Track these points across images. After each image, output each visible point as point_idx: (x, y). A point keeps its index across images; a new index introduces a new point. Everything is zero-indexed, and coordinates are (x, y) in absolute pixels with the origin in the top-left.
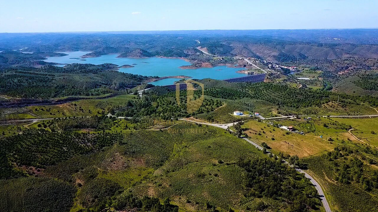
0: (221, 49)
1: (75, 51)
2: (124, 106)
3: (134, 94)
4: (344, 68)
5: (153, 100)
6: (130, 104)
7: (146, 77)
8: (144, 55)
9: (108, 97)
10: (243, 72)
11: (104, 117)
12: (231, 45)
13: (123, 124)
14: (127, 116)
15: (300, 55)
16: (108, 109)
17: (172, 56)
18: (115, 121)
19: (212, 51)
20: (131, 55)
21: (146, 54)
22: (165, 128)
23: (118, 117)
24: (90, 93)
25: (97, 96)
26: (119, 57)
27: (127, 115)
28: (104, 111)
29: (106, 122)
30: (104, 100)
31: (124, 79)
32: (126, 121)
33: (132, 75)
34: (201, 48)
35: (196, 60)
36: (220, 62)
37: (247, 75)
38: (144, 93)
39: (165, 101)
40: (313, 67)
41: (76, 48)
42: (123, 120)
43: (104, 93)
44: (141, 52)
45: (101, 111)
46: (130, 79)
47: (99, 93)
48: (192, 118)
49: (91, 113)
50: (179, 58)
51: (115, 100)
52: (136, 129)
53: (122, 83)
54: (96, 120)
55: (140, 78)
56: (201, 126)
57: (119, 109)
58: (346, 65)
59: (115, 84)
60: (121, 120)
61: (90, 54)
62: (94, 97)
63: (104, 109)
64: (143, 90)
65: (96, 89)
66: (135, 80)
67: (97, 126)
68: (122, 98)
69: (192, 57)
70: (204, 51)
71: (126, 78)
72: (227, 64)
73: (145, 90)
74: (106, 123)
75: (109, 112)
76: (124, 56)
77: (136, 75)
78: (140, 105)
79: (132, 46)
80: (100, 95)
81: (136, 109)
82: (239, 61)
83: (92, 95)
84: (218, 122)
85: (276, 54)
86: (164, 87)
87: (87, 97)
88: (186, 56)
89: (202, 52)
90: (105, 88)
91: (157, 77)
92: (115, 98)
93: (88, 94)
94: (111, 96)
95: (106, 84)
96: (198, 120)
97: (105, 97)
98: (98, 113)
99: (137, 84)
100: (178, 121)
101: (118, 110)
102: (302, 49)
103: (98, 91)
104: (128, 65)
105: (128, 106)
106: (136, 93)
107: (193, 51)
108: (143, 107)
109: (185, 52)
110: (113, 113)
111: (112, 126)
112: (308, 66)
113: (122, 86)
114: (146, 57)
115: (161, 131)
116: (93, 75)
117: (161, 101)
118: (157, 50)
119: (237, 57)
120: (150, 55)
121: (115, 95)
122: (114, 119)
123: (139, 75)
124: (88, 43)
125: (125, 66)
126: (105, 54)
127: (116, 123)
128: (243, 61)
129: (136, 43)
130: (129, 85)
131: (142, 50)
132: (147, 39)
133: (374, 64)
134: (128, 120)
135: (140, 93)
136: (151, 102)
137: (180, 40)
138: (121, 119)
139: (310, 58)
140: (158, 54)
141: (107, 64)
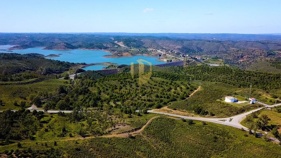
0: (135, 43)
1: (4, 45)
2: (55, 93)
3: (65, 79)
4: (240, 57)
5: (90, 85)
6: (62, 90)
7: (73, 64)
8: (68, 47)
9: (33, 82)
10: (162, 60)
11: (24, 112)
12: (141, 41)
13: (56, 124)
14: (61, 109)
15: (198, 48)
16: (31, 99)
17: (93, 48)
18: (42, 120)
19: (128, 45)
20: (56, 47)
21: (69, 46)
22: (136, 130)
23: (47, 110)
24: (9, 78)
25: (18, 82)
26: (45, 49)
27: (62, 107)
28: (25, 101)
29: (26, 122)
30: (27, 86)
31: (51, 65)
32: (61, 117)
33: (59, 61)
34: (118, 42)
35: (115, 51)
36: (138, 53)
37: (166, 63)
38: (76, 77)
39: (108, 86)
40: (213, 56)
41: (4, 43)
42: (56, 117)
43: (28, 78)
44: (65, 44)
45: (20, 101)
46: (57, 65)
47: (21, 78)
48: (165, 108)
49: (4, 105)
50: (100, 50)
51: (41, 85)
52: (84, 137)
53: (49, 69)
54: (7, 120)
55: (67, 65)
56: (193, 123)
57: (48, 97)
58: (241, 55)
59: (42, 70)
60: (52, 117)
61: (17, 47)
62: (14, 82)
63: (25, 99)
64: (75, 75)
65: (18, 74)
66: (63, 66)
67: (7, 133)
68: (51, 83)
69: (111, 49)
70: (121, 44)
71: (53, 64)
72: (144, 54)
73: (77, 74)
74: (25, 124)
75: (31, 104)
76: (50, 48)
77: (63, 62)
78: (77, 91)
79: (56, 41)
80: (22, 80)
81: (72, 97)
82: (153, 52)
83: (12, 80)
84: (213, 115)
85: (180, 47)
86: (96, 72)
87: (4, 83)
88: (106, 48)
89: (119, 45)
90: (30, 72)
91: (85, 64)
92: (42, 83)
93: (6, 79)
94: (36, 81)
95: (31, 70)
96: (178, 112)
97: (29, 83)
98: (16, 105)
99: (66, 70)
100: (149, 116)
101: (46, 98)
102: (197, 44)
103: (21, 75)
104: (54, 55)
105: (60, 93)
106: (67, 78)
107: (111, 44)
108: (80, 94)
109: (105, 45)
110: (39, 104)
111: (37, 131)
112: (209, 56)
113: (49, 72)
114: (70, 49)
115: (132, 137)
116: (17, 61)
117: (102, 86)
118: (79, 44)
119: (151, 49)
120: (73, 48)
121: (42, 80)
122: (41, 115)
123: (66, 62)
124: (16, 38)
125: (51, 55)
126: (32, 47)
127: (44, 122)
128: (157, 52)
129: (60, 39)
130: (56, 71)
131: (67, 43)
132: (69, 37)
133: (261, 54)
134: (63, 115)
135: (72, 77)
136: (88, 87)
137: (97, 37)
138: (51, 114)
139: (205, 50)
140: (80, 47)
141: (33, 54)
